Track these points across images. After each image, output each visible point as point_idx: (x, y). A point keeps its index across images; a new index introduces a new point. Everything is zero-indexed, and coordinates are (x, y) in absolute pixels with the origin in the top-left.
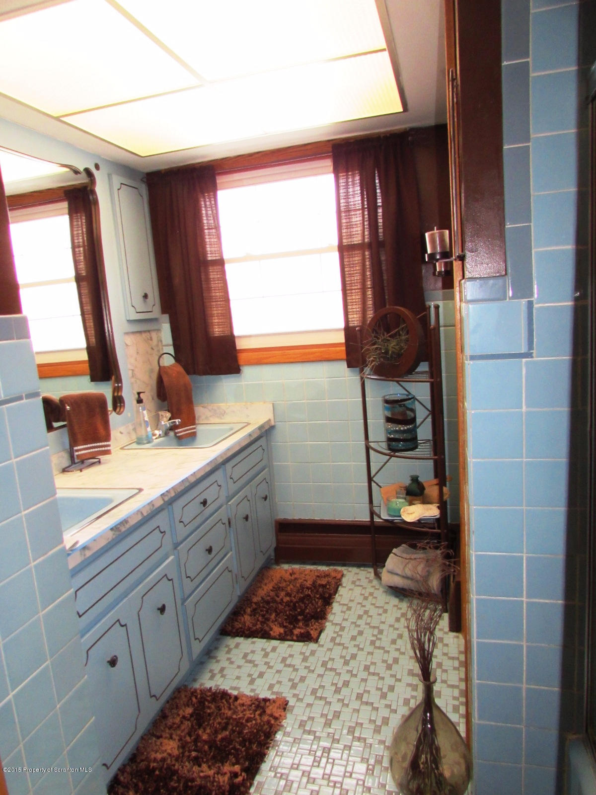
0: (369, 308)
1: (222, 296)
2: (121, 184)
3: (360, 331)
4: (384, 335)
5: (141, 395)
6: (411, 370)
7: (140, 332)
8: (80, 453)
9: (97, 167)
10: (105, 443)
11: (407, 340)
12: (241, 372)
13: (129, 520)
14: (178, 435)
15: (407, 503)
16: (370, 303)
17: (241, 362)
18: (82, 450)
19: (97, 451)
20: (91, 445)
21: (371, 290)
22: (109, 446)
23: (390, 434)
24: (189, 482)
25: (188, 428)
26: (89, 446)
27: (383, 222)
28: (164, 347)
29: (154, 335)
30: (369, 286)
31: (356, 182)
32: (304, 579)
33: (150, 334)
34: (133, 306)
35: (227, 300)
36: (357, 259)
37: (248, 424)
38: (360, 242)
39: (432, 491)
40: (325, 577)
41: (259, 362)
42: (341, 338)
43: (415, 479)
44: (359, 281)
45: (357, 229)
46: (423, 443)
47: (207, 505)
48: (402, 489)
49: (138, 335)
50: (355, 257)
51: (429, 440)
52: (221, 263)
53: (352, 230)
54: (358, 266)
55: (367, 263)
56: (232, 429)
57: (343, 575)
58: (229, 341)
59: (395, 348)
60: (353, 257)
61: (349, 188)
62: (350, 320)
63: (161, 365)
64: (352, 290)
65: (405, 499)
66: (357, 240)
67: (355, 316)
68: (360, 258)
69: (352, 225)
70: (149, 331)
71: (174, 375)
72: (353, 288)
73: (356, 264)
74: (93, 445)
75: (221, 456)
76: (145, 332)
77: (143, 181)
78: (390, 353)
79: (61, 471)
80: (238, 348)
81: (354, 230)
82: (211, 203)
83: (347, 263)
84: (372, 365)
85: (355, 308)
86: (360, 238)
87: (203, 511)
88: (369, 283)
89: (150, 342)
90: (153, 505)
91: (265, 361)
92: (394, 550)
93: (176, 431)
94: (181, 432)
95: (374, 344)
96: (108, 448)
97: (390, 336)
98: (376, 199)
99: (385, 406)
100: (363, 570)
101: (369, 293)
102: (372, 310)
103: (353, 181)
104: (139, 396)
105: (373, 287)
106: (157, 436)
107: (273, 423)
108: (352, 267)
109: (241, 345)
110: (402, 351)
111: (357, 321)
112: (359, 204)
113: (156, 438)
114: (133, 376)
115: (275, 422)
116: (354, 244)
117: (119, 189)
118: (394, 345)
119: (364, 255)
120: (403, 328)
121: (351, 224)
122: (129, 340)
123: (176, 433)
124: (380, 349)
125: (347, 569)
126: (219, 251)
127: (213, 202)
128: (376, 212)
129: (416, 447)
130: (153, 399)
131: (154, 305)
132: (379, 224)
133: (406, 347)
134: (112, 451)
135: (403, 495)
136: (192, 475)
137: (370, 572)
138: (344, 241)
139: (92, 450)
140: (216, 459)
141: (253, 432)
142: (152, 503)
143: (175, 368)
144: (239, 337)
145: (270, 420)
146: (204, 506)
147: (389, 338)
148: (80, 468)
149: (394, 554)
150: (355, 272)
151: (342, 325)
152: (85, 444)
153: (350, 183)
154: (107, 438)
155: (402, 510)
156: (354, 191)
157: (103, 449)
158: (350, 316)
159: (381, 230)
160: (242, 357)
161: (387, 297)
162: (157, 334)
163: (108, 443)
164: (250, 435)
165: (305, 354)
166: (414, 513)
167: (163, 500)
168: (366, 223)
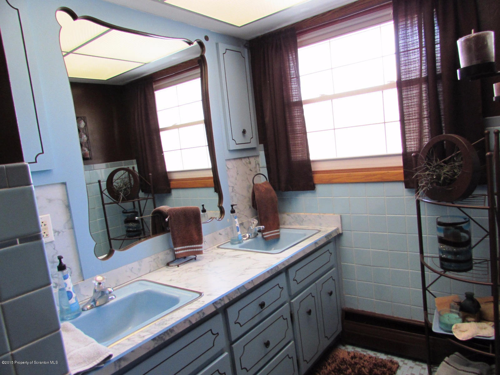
0: (426, 135)
1: (301, 129)
2: (226, 49)
3: (416, 156)
4: (436, 161)
5: (234, 207)
6: (467, 194)
7: (241, 158)
8: (178, 252)
9: (207, 38)
10: (198, 246)
11: (460, 166)
12: (316, 189)
13: (175, 329)
14: (264, 237)
15: (460, 320)
16: (426, 131)
17: (316, 181)
18: (180, 250)
19: (192, 251)
20: (187, 247)
21: (427, 120)
22: (201, 247)
23: (443, 254)
24: (246, 289)
25: (273, 231)
26: (186, 247)
27: (441, 57)
28: (261, 169)
29: (252, 160)
30: (425, 116)
31: (414, 23)
32: (362, 365)
33: (249, 159)
34: (233, 139)
35: (305, 133)
36: (415, 91)
37: (319, 231)
38: (418, 77)
39: (488, 308)
40: (381, 366)
41: (330, 182)
42: (400, 162)
43: (470, 297)
44: (416, 111)
45: (415, 65)
46: (479, 263)
47: (264, 308)
48: (456, 303)
49: (239, 160)
50: (413, 90)
51: (486, 260)
52: (300, 104)
53: (410, 66)
54: (416, 98)
55: (424, 95)
56: (305, 235)
57: (398, 367)
58: (307, 164)
59: (447, 175)
60: (411, 91)
61: (408, 29)
62: (408, 146)
63: (255, 183)
64: (410, 120)
65: (459, 314)
66: (415, 75)
67: (413, 143)
68: (417, 91)
69: (411, 62)
70: (248, 157)
71: (263, 191)
72: (411, 118)
73: (413, 96)
74: (189, 246)
75: (283, 263)
76: (245, 158)
77: (246, 46)
78: (442, 178)
79: (166, 264)
80: (313, 170)
81: (413, 66)
82: (293, 57)
83: (405, 96)
84: (423, 190)
85: (413, 137)
86: (418, 73)
87: (261, 311)
88: (425, 113)
89: (249, 165)
90: (204, 313)
91: (335, 181)
92: (446, 359)
93: (263, 234)
94: (268, 234)
95: (425, 171)
96: (200, 249)
97: (443, 162)
98: (434, 36)
99: (437, 228)
100: (419, 365)
101: (426, 122)
102: (428, 137)
103: (412, 23)
104: (232, 208)
105: (430, 117)
106: (247, 238)
107: (341, 232)
108: (410, 100)
109: (315, 167)
110: (456, 177)
111: (414, 147)
112: (417, 42)
113: (246, 239)
114: (233, 191)
115: (342, 230)
116: (412, 79)
117: (224, 54)
118: (448, 172)
119: (421, 88)
120: (457, 155)
121: (409, 61)
122: (230, 164)
123: (263, 236)
124: (432, 175)
125: (403, 361)
126: (299, 94)
127: (294, 56)
128: (434, 48)
129: (471, 268)
130: (250, 208)
131: (252, 138)
132: (437, 58)
133: (460, 173)
134: (203, 252)
135: (456, 309)
136: (249, 283)
137: (425, 369)
138: (403, 77)
139: (188, 250)
140: (277, 266)
141: (319, 240)
142: (202, 311)
143: (265, 186)
144: (314, 161)
145: (338, 229)
146: (262, 308)
147: (443, 164)
148: (178, 264)
149: (446, 362)
150: (413, 104)
151: (400, 151)
152: (183, 246)
153: (409, 25)
154: (200, 241)
155: (454, 327)
156: (413, 31)
157: (196, 250)
158: (407, 143)
159: (438, 64)
160: (317, 177)
161: (443, 125)
162: (255, 159)
163: (200, 246)
164: (316, 243)
165: (367, 176)
166: (466, 331)
167: (216, 307)
168: (424, 58)
